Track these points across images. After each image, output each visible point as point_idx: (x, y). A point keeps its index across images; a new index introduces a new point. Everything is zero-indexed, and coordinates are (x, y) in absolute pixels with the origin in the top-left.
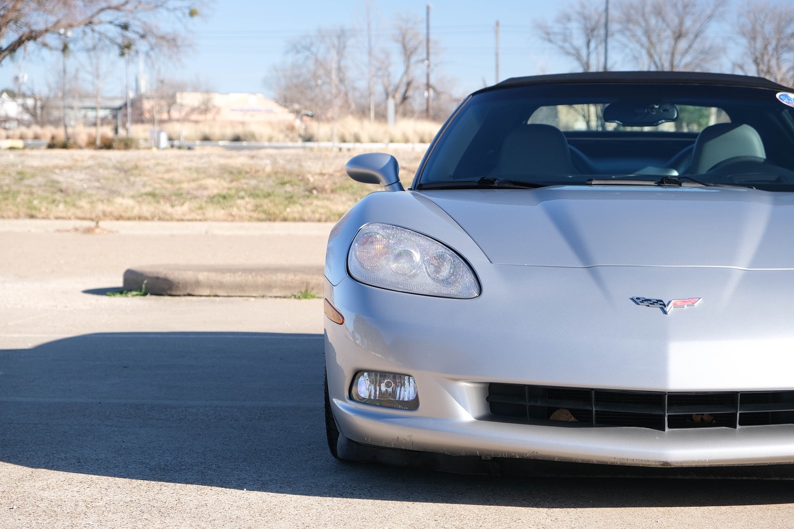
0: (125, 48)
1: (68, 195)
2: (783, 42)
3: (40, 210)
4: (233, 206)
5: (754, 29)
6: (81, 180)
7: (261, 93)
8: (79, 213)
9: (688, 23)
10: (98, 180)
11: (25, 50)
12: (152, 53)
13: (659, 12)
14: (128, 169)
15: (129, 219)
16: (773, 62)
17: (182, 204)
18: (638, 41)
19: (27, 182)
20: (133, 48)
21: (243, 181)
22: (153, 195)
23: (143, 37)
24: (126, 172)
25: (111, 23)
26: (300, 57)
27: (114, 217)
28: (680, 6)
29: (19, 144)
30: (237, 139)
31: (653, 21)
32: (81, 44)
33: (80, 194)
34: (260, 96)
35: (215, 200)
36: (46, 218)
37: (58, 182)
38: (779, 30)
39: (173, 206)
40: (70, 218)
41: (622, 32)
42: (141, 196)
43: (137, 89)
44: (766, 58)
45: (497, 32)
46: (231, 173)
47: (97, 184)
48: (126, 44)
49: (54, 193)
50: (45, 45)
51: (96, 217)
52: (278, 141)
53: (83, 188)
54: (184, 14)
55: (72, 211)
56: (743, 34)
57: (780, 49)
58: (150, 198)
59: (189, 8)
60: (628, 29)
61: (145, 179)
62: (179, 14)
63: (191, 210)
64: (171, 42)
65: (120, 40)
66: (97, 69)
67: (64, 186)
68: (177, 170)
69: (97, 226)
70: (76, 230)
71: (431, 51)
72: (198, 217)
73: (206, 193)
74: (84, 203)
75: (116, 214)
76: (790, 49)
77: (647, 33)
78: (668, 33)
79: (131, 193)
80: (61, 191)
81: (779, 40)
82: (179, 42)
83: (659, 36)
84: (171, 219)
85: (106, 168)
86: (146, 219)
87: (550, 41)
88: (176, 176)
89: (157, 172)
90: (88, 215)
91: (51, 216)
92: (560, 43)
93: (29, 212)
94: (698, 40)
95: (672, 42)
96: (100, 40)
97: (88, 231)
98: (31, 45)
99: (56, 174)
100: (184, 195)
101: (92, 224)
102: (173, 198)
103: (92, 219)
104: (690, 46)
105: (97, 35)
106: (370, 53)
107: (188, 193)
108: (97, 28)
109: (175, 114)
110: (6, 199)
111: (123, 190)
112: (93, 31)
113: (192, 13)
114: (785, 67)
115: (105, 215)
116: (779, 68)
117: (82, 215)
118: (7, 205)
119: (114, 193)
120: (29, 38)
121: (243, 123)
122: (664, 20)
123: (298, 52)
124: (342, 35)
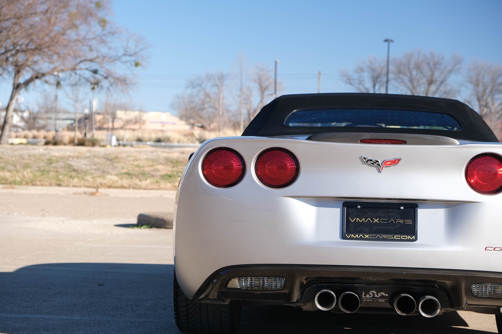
0: (95, 84)
1: (79, 173)
2: (495, 88)
3: (64, 181)
4: (175, 181)
5: (477, 80)
6: (85, 165)
7: (168, 112)
8: (86, 183)
9: (437, 74)
10: (95, 165)
11: (34, 85)
12: (111, 88)
13: (418, 67)
14: (112, 159)
15: (116, 187)
16: (489, 100)
17: (146, 180)
18: (405, 85)
19: (54, 165)
20: (100, 84)
21: (180, 167)
22: (128, 174)
23: (106, 78)
24: (111, 160)
25: (87, 69)
26: (195, 91)
27: (107, 186)
28: (432, 64)
29: (24, 141)
30: (159, 141)
31: (414, 73)
32: (68, 82)
33: (86, 173)
34: (168, 113)
35: (165, 178)
36: (68, 186)
37: (72, 166)
38: (494, 80)
39: (140, 181)
40: (81, 187)
41: (395, 79)
42: (121, 175)
43: (91, 108)
44: (485, 97)
45: (319, 78)
46: (172, 162)
47: (95, 167)
48: (95, 82)
49: (71, 172)
50: (46, 82)
51: (97, 186)
52: (183, 142)
53: (87, 169)
54: (131, 65)
55: (82, 182)
56: (471, 82)
57: (493, 92)
58: (127, 176)
59: (134, 61)
60: (399, 78)
61: (122, 164)
62: (128, 64)
63: (151, 184)
64: (123, 81)
65: (92, 80)
66: (77, 97)
67: (76, 168)
68: (140, 160)
69: (97, 191)
70: (85, 193)
71: (278, 88)
72: (156, 187)
73: (159, 173)
74: (89, 178)
75: (108, 184)
76: (500, 92)
77: (411, 81)
78: (424, 80)
79: (115, 173)
80: (74, 170)
81: (493, 87)
82: (128, 81)
83: (418, 82)
84: (140, 188)
85: (99, 158)
86: (125, 188)
87: (351, 84)
88: (141, 163)
89: (129, 161)
90: (92, 185)
91: (71, 185)
92: (357, 85)
93: (57, 182)
94: (443, 85)
95: (427, 86)
96: (80, 80)
97: (92, 194)
98: (38, 82)
99: (70, 160)
100: (146, 174)
101: (94, 190)
102: (140, 176)
103: (94, 187)
104: (438, 89)
105: (78, 77)
106: (241, 89)
107: (148, 173)
108: (78, 72)
109: (117, 124)
110: (43, 175)
111: (110, 171)
112: (76, 73)
113: (137, 65)
114: (497, 103)
115: (102, 185)
116: (493, 104)
117: (88, 185)
118: (44, 178)
119: (105, 173)
120: (37, 78)
121: (162, 131)
122: (421, 72)
123: (194, 87)
124: (222, 77)
